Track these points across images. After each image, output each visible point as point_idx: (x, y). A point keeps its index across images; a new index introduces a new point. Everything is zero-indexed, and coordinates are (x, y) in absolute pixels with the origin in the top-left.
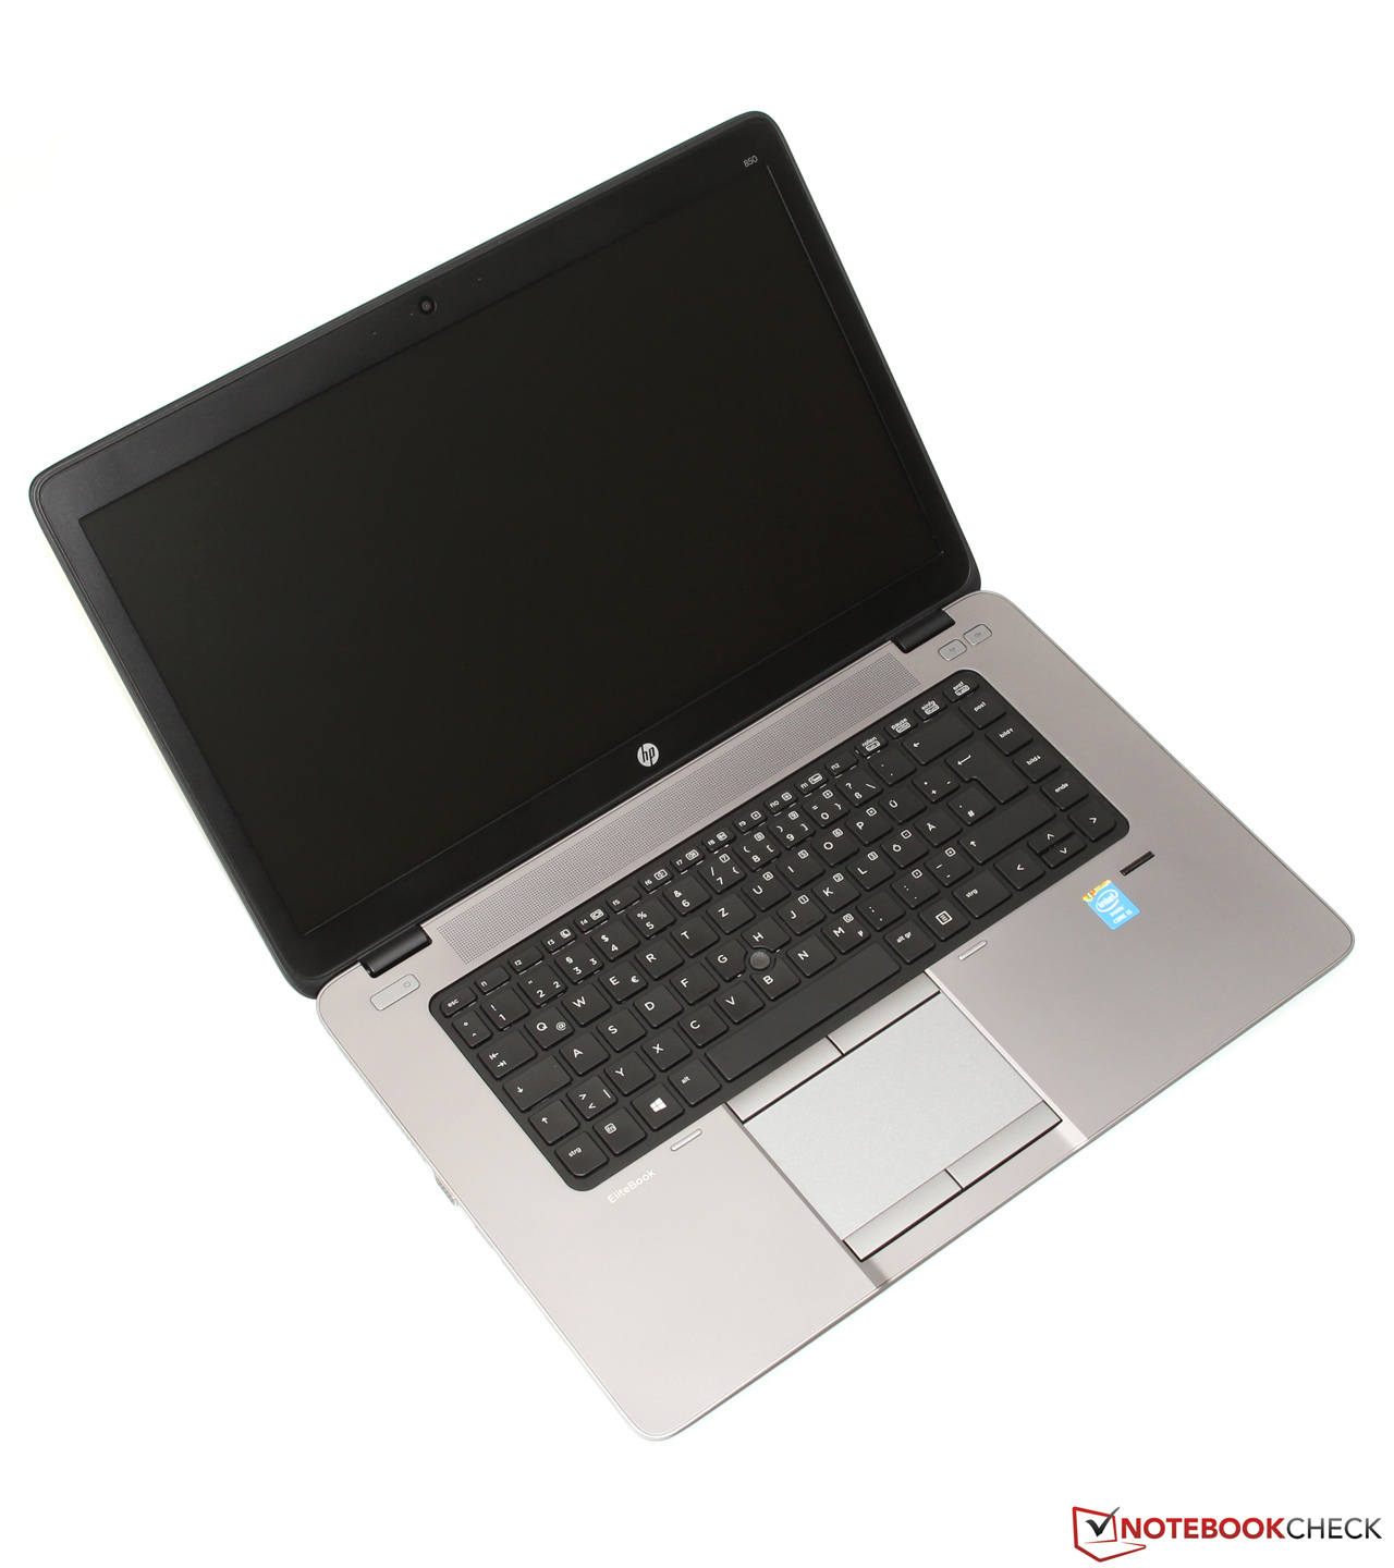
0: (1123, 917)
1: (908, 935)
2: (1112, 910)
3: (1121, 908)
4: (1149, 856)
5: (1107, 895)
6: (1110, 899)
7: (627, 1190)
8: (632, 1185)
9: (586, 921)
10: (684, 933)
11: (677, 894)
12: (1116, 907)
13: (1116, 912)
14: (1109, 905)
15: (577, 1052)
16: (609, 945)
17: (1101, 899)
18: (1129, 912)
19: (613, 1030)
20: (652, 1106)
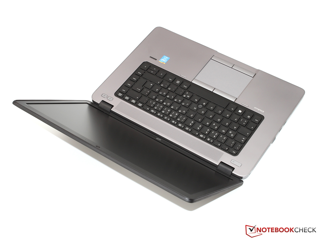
0: (166, 57)
1: (184, 86)
3: (164, 58)
4: (150, 57)
5: (162, 61)
6: (163, 60)
7: (260, 110)
8: (259, 110)
9: (204, 137)
10: (199, 120)
11: (191, 124)
13: (166, 59)
15: (235, 128)
16: (208, 131)
18: (165, 57)
19: (227, 124)
20: (241, 112)
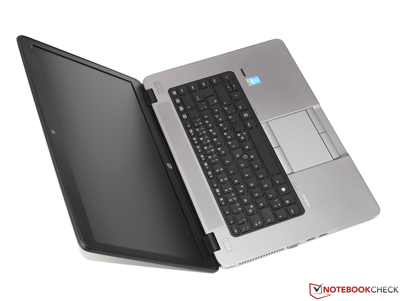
0: (258, 80)
1: (249, 124)
2: (255, 81)
4: (242, 70)
5: (251, 81)
7: (307, 202)
8: (306, 200)
9: (219, 194)
10: (231, 172)
11: (218, 170)
12: (255, 80)
13: (256, 81)
14: (254, 81)
15: (261, 204)
16: (229, 190)
17: (251, 82)
18: (257, 78)
19: (257, 195)
20: (283, 191)
